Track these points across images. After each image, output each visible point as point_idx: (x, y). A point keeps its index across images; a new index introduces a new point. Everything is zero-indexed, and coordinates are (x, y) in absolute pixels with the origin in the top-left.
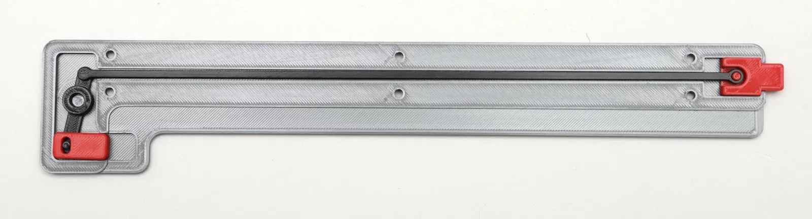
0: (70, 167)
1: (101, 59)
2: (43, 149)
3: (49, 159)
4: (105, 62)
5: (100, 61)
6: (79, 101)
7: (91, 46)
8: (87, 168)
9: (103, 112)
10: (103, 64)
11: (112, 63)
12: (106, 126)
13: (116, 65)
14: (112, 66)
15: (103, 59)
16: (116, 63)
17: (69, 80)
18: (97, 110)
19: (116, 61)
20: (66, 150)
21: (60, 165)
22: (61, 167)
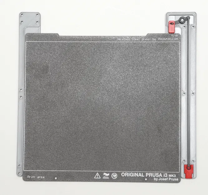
5: (191, 24)
20: (171, 24)
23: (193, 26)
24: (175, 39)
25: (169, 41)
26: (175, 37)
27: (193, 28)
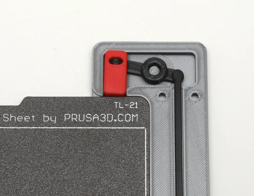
0: (98, 65)
1: (191, 89)
2: (113, 44)
3: (104, 49)
4: (189, 92)
5: (190, 88)
6: (154, 71)
7: (202, 79)
8: (97, 79)
9: (144, 91)
10: (186, 90)
11: (187, 98)
12: (133, 94)
13: (186, 101)
14: (185, 98)
15: (191, 90)
16: (188, 101)
17: (173, 63)
18: (146, 86)
19: (189, 101)
20: (111, 61)
21: (99, 57)
22: (97, 59)
23: (195, 95)
24: (128, 118)
25: (106, 124)
26: (127, 110)
27: (194, 99)
